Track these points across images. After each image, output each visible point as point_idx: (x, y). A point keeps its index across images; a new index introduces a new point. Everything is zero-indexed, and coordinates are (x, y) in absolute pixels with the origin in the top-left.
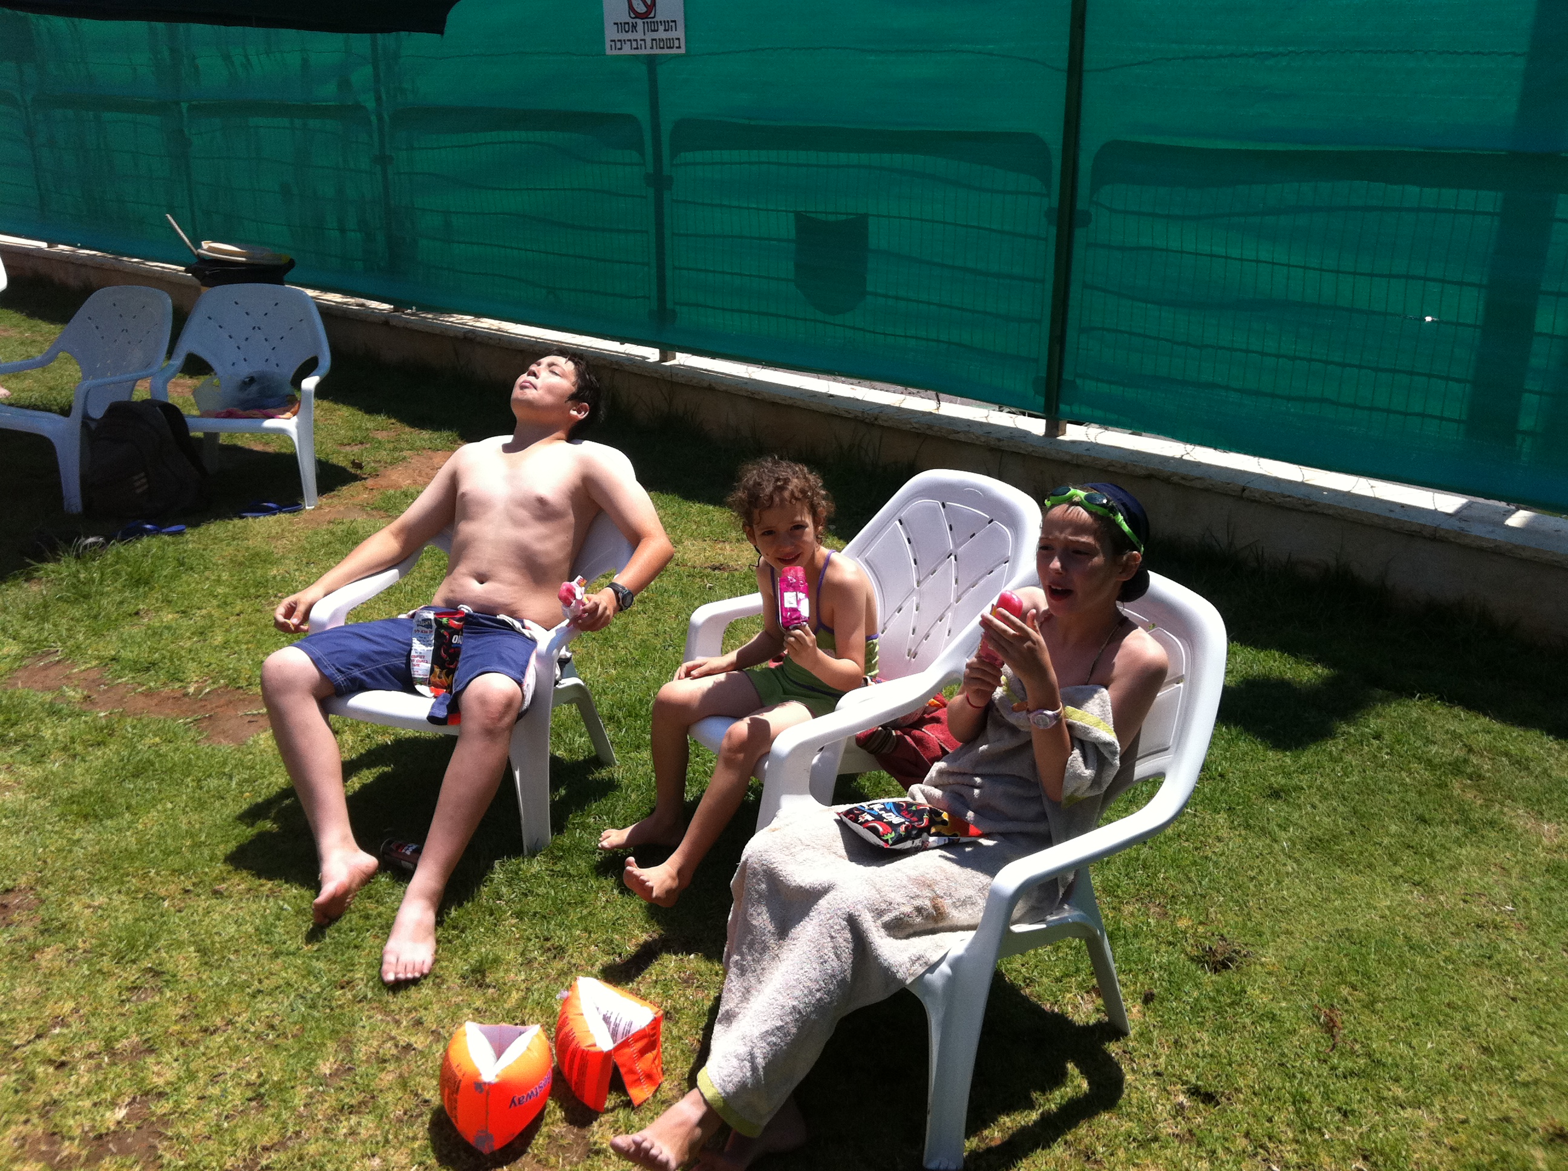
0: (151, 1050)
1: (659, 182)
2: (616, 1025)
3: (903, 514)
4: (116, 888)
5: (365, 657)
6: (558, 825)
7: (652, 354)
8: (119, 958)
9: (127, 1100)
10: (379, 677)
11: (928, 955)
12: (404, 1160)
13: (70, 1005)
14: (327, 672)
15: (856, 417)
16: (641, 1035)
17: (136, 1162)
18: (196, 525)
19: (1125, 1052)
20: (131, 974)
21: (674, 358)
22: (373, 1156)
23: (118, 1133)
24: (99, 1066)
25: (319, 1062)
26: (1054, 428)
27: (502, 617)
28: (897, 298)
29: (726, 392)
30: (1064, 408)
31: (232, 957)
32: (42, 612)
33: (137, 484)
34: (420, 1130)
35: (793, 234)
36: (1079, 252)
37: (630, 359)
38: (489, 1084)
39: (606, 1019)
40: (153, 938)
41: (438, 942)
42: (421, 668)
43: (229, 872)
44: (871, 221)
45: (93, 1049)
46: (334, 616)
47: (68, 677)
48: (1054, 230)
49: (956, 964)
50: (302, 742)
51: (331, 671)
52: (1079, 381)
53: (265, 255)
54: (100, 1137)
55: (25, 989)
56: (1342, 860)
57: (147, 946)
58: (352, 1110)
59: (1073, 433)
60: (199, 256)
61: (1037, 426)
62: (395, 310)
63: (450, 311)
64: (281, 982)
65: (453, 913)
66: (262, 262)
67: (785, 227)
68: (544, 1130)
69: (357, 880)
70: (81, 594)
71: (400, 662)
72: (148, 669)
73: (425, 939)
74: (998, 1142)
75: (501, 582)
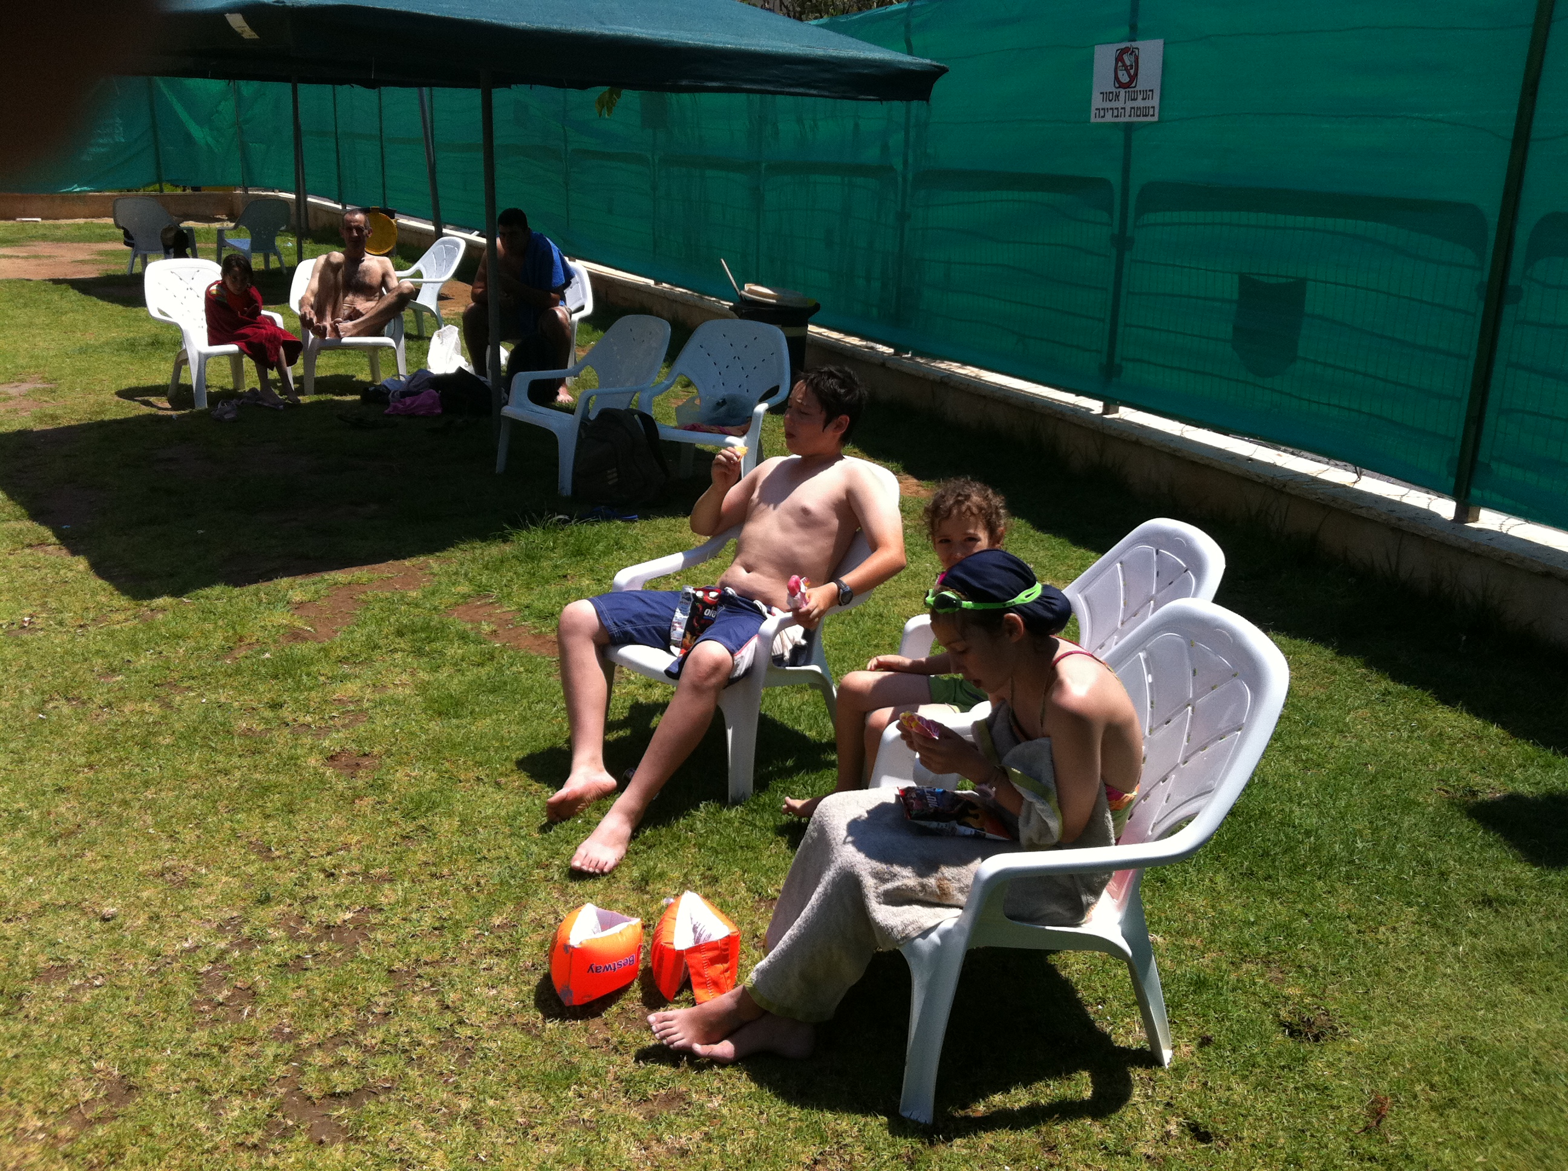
0: (391, 881)
1: (1122, 242)
2: (700, 935)
3: (1124, 558)
4: (432, 767)
5: (639, 616)
7: (1096, 406)
8: (406, 815)
9: (358, 908)
10: (646, 633)
11: (922, 921)
12: (512, 996)
13: (356, 838)
14: (606, 624)
15: (1266, 482)
16: (712, 946)
17: (341, 950)
20: (410, 827)
21: (1117, 412)
22: (493, 988)
23: (340, 928)
24: (353, 882)
25: (495, 915)
26: (1465, 512)
27: (758, 603)
28: (1325, 365)
29: (1151, 447)
30: (1475, 492)
31: (480, 830)
33: (610, 477)
34: (535, 979)
35: (1236, 296)
36: (1506, 330)
37: (1075, 410)
38: (573, 947)
39: (695, 929)
40: (434, 805)
41: (627, 852)
43: (512, 771)
44: (1310, 285)
45: (356, 870)
47: (490, 615)
48: (1481, 305)
49: (945, 936)
51: (610, 623)
52: (1494, 465)
53: (795, 297)
54: (328, 927)
55: (336, 821)
57: (428, 810)
58: (499, 954)
59: (1489, 520)
60: (741, 296)
61: (1445, 508)
62: (896, 354)
63: (943, 359)
64: (503, 855)
65: (648, 832)
66: (789, 304)
67: (1228, 287)
68: (621, 1002)
71: (665, 626)
72: (546, 618)
73: (614, 845)
74: (979, 1115)
75: (762, 573)
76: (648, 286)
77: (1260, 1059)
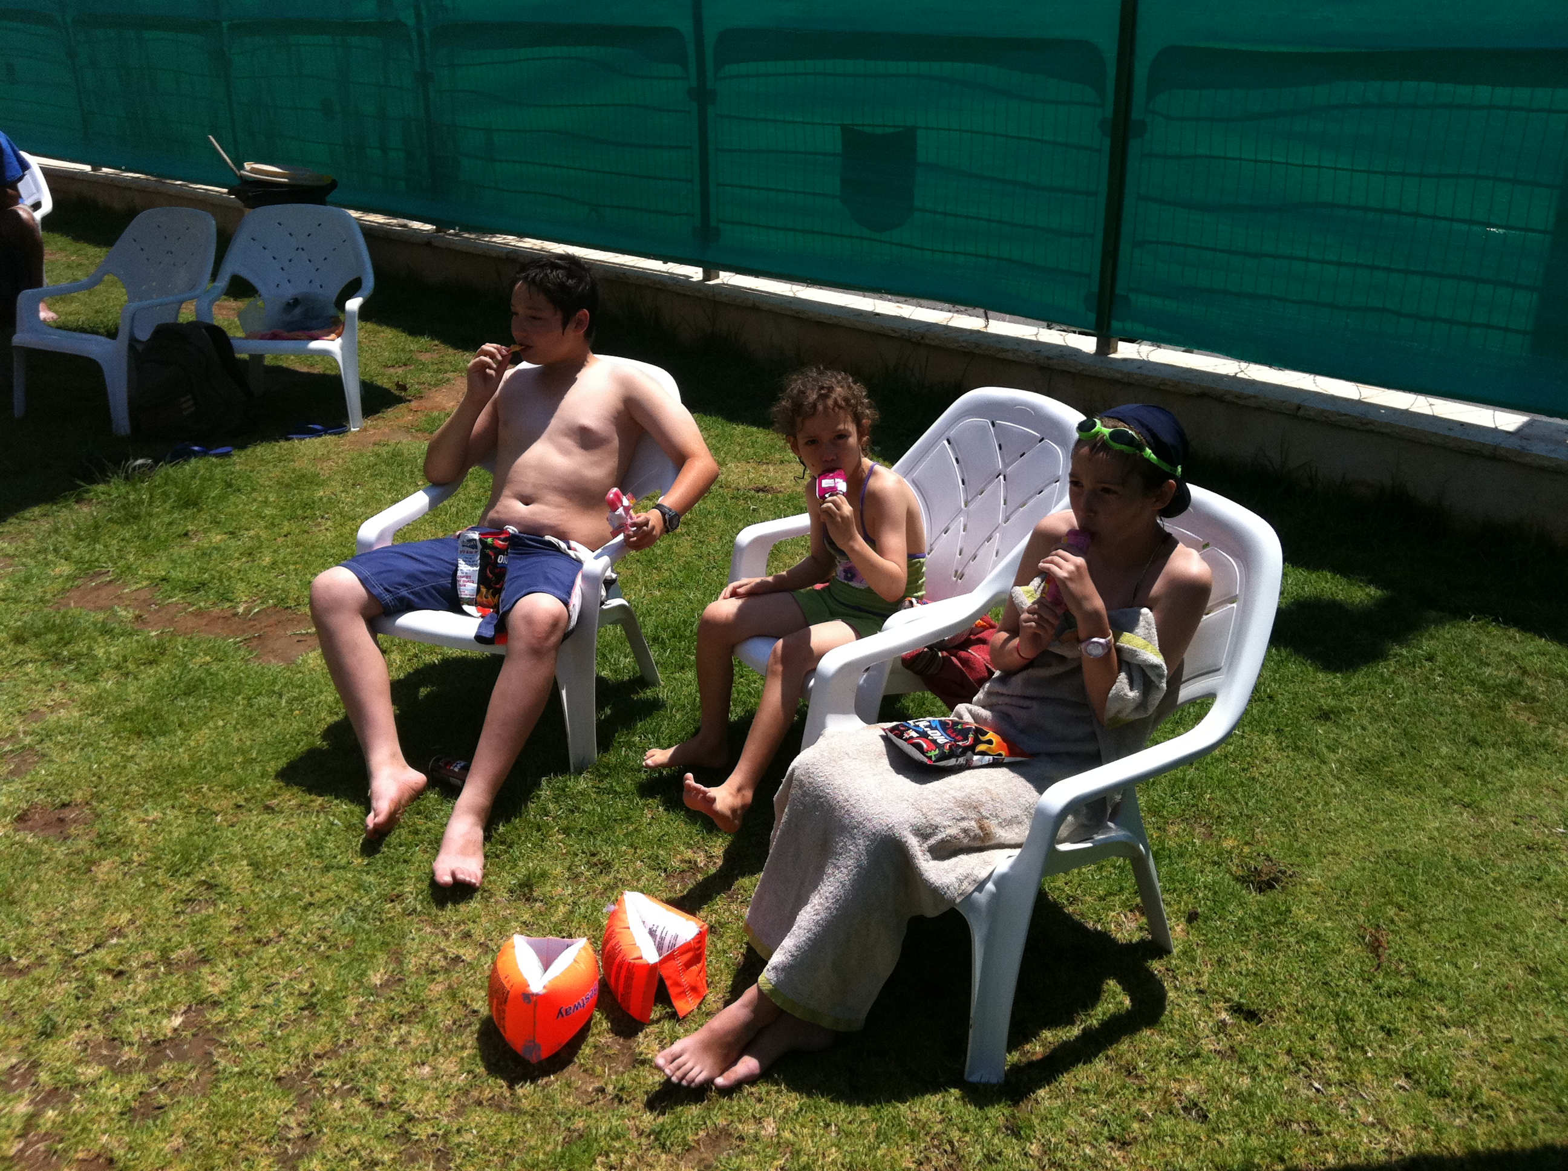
0: (205, 961)
1: (702, 96)
2: (662, 939)
3: (952, 433)
4: (169, 803)
5: (412, 576)
6: (605, 743)
7: (695, 273)
8: (173, 871)
9: (183, 1008)
10: (426, 596)
11: (976, 872)
12: (453, 1069)
13: (126, 916)
14: (375, 592)
15: (903, 335)
16: (686, 948)
17: (193, 1068)
18: (242, 447)
19: (1167, 970)
20: (186, 887)
21: (718, 277)
22: (423, 1064)
23: (175, 1039)
24: (155, 976)
25: (370, 972)
26: (1105, 346)
27: (548, 538)
28: (945, 214)
29: (770, 311)
30: (1116, 325)
31: (283, 870)
32: (93, 533)
33: (185, 406)
34: (469, 1040)
35: (839, 148)
36: (1133, 165)
37: (673, 278)
38: (537, 995)
39: (652, 933)
40: (207, 851)
41: (486, 857)
42: (468, 588)
43: (280, 788)
44: (919, 132)
45: (149, 958)
46: (381, 536)
47: (119, 597)
48: (1107, 142)
49: (1002, 881)
50: (351, 661)
51: (379, 590)
52: (1132, 297)
53: (308, 176)
54: (157, 1043)
55: (82, 901)
56: (1392, 782)
57: (201, 860)
58: (403, 1019)
59: (1125, 350)
60: (241, 177)
61: (1088, 344)
62: (438, 231)
63: (494, 232)
64: (332, 895)
65: (501, 829)
66: (305, 183)
67: (830, 140)
68: (591, 1040)
69: (406, 796)
70: (130, 515)
71: (447, 582)
72: (197, 589)
73: (474, 854)
74: (1039, 1057)
75: (547, 504)
76: (83, 173)
77: (1250, 922)
